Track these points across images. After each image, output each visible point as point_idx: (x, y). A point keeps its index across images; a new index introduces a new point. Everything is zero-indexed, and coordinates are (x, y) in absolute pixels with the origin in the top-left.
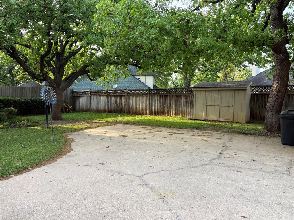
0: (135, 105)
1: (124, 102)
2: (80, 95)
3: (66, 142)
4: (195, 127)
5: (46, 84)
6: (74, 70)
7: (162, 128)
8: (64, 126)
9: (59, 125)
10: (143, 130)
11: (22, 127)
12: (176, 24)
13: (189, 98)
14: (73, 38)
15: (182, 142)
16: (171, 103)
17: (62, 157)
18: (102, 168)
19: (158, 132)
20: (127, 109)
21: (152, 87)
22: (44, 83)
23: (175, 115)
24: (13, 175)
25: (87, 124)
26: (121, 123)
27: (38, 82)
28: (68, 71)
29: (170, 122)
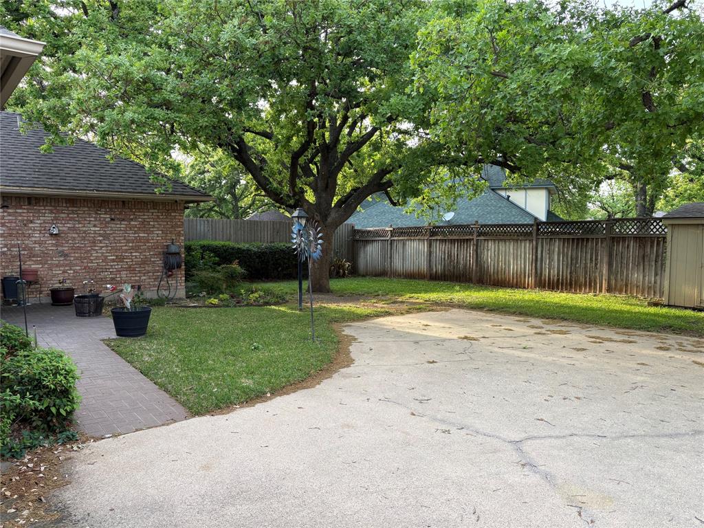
0: (498, 264)
1: (468, 255)
2: (368, 239)
3: (339, 342)
4: (670, 327)
5: (301, 215)
6: (358, 183)
7: (570, 324)
8: (333, 306)
9: (323, 305)
10: (520, 328)
11: (252, 305)
12: (621, 52)
13: (652, 246)
14: (357, 109)
15: (630, 365)
16: (596, 259)
17: (331, 377)
18: (420, 412)
19: (559, 334)
20: (476, 272)
21: (543, 218)
22: (296, 213)
23: (609, 290)
24: (238, 406)
25: (385, 306)
26: (461, 306)
27: (282, 211)
28: (344, 185)
29: (592, 309)
